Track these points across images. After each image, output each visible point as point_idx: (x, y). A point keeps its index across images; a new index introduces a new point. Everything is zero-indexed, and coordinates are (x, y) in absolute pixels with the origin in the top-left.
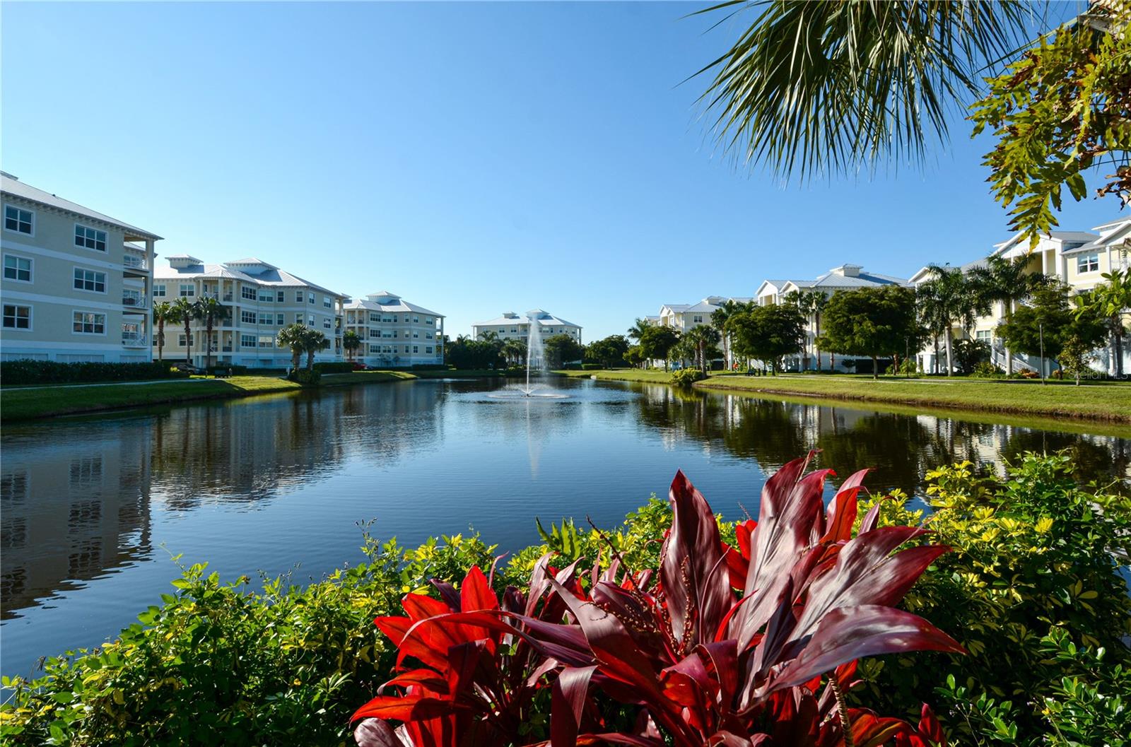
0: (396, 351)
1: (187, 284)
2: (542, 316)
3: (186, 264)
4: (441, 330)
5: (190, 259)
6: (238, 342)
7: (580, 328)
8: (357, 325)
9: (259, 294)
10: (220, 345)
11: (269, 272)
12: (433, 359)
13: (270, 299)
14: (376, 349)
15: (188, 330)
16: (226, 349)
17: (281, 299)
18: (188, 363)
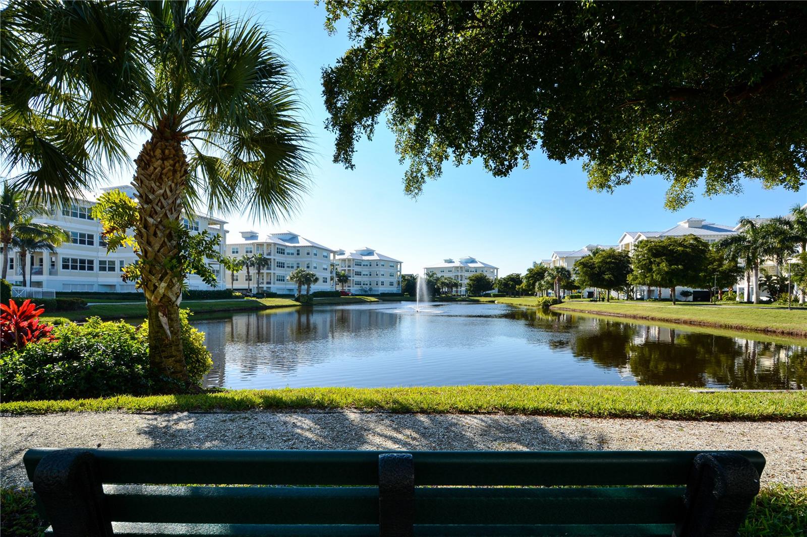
0: (370, 285)
1: (249, 247)
2: (471, 261)
3: (249, 235)
4: (400, 271)
5: (252, 232)
6: (274, 279)
7: (497, 269)
8: (347, 268)
9: (287, 251)
10: (265, 281)
11: (293, 238)
12: (394, 289)
13: (292, 254)
14: (358, 283)
15: (248, 272)
16: (268, 283)
17: (298, 254)
18: (249, 291)
